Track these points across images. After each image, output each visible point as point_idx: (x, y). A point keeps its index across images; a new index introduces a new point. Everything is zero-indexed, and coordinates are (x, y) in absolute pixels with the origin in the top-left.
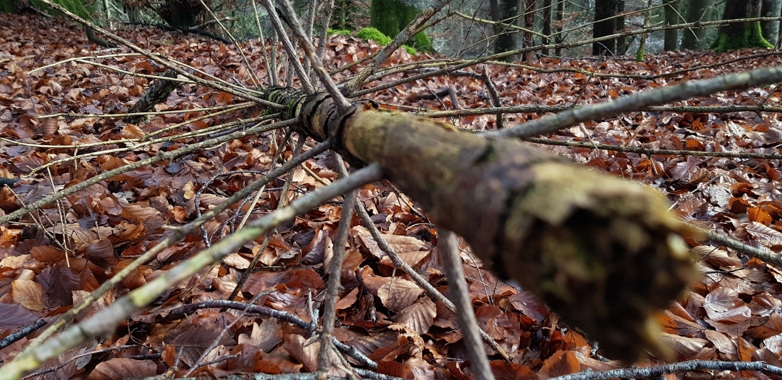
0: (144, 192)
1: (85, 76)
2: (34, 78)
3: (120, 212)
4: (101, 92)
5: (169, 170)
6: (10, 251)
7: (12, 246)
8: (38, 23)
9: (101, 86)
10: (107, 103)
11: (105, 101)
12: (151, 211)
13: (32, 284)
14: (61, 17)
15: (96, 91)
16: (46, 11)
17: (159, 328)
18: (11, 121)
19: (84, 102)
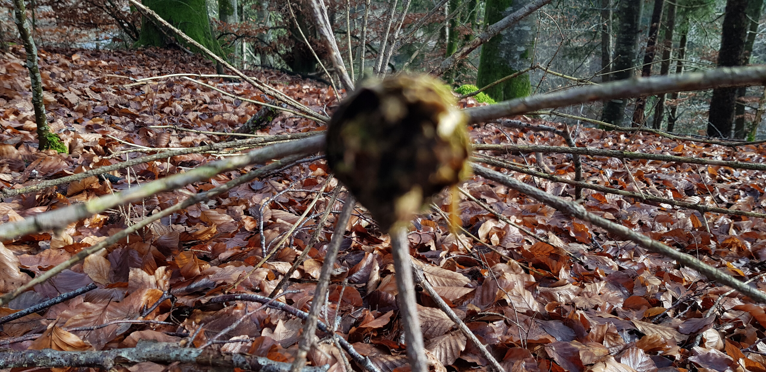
0: (225, 202)
1: (205, 102)
2: (162, 99)
3: (199, 216)
4: (215, 117)
5: (253, 187)
6: (95, 232)
7: (98, 228)
8: (179, 58)
9: (216, 112)
10: (218, 127)
11: (217, 125)
12: (225, 218)
13: (103, 260)
14: (200, 54)
15: (211, 116)
16: (188, 48)
17: (199, 314)
18: (132, 132)
19: (199, 124)
